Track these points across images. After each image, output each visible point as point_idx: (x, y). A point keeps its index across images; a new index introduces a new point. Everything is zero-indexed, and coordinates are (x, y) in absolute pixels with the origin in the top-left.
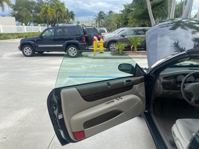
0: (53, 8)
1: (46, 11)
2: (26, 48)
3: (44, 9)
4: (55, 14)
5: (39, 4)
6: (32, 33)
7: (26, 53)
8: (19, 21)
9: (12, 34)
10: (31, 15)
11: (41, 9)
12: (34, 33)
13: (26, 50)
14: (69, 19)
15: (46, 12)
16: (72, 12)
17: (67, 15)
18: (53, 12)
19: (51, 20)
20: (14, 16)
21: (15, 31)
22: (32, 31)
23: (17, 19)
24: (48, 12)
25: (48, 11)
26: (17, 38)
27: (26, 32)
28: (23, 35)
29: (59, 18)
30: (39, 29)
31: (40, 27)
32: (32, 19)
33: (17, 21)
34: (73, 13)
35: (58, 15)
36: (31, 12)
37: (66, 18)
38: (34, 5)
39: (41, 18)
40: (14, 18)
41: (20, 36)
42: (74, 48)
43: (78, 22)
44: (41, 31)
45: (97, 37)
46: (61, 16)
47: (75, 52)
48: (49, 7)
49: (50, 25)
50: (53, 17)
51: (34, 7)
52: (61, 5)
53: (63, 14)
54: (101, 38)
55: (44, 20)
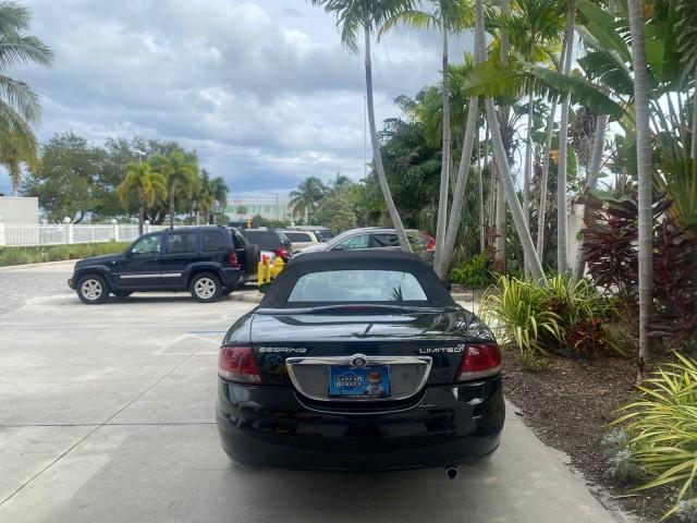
0: (159, 171)
2: (89, 282)
3: (131, 174)
4: (164, 188)
5: (118, 159)
6: (91, 244)
7: (86, 296)
8: (47, 208)
9: (32, 250)
10: (90, 190)
11: (122, 172)
12: (96, 244)
13: (87, 289)
14: (208, 201)
15: (138, 183)
16: (219, 180)
17: (203, 191)
18: (159, 184)
19: (150, 205)
20: (33, 193)
21: (35, 242)
22: (90, 238)
23: (42, 203)
24: (144, 183)
25: (146, 180)
26: (44, 261)
27: (71, 242)
28: (65, 251)
29: (175, 199)
30: (118, 233)
31: (117, 226)
32: (97, 203)
33: (42, 208)
34: (222, 184)
35: (173, 189)
36: (90, 181)
37: (200, 197)
38: (102, 160)
39: (122, 201)
40: (35, 200)
41: (55, 254)
42: (208, 280)
43: (242, 210)
44: (117, 240)
45: (278, 253)
46: (183, 192)
47: (211, 290)
48: (149, 168)
49: (147, 222)
50: (159, 197)
51: (100, 166)
52: (186, 160)
53: (191, 186)
54: (288, 255)
55: (130, 205)
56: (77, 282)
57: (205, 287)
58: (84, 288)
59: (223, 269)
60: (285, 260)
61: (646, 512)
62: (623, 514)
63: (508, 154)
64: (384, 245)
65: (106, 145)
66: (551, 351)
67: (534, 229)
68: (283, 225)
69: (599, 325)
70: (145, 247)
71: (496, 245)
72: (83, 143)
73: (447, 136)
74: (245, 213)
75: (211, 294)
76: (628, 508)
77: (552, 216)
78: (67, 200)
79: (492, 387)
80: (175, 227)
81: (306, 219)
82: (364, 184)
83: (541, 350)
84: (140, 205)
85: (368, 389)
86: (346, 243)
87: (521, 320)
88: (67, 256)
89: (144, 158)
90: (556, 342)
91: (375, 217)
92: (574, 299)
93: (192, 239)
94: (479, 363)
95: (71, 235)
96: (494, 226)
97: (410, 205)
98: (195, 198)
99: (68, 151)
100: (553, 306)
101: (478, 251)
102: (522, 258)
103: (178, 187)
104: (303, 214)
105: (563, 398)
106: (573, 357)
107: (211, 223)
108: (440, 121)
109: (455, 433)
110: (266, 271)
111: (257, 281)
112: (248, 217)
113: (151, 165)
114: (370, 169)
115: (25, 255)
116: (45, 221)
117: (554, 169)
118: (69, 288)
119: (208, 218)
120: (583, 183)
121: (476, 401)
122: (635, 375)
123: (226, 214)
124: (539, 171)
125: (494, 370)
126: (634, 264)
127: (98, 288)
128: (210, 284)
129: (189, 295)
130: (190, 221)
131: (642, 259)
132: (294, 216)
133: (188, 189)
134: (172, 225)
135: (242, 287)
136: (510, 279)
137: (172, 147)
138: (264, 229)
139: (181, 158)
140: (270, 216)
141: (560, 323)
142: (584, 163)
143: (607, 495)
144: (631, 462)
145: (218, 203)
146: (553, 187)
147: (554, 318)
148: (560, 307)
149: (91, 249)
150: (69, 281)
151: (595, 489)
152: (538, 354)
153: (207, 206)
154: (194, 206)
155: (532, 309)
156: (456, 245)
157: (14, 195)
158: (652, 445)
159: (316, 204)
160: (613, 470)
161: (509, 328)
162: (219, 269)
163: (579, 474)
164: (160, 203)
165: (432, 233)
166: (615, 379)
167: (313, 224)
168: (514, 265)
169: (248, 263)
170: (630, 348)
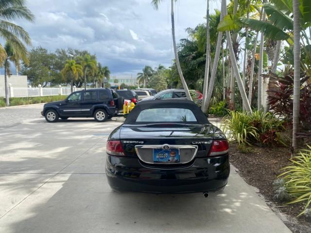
0: (79, 64)
1: (70, 67)
2: (50, 113)
3: (67, 65)
4: (82, 71)
5: (61, 58)
6: (50, 96)
7: (48, 119)
8: (31, 80)
9: (25, 99)
10: (49, 72)
11: (63, 64)
12: (52, 96)
14: (101, 77)
15: (70, 69)
16: (106, 68)
17: (99, 73)
18: (80, 70)
19: (77, 79)
20: (24, 74)
21: (26, 95)
22: (50, 94)
23: (29, 78)
24: (73, 69)
25: (73, 67)
26: (30, 104)
27: (42, 95)
28: (39, 99)
29: (87, 76)
30: (62, 91)
31: (61, 88)
32: (52, 78)
33: (29, 80)
34: (107, 70)
35: (86, 72)
36: (49, 68)
37: (98, 75)
38: (54, 59)
39: (63, 77)
40: (26, 77)
41: (35, 101)
42: (102, 112)
43: (116, 81)
44: (62, 95)
45: (132, 101)
46: (90, 73)
47: (103, 117)
48: (75, 62)
49: (75, 86)
50: (80, 75)
51: (54, 62)
52: (91, 59)
53: (94, 71)
54: (137, 101)
55: (67, 78)
56: (45, 113)
57: (100, 115)
58: (48, 115)
59: (108, 107)
60: (135, 104)
61: (291, 213)
62: (281, 214)
63: (236, 55)
64: (179, 97)
65: (56, 52)
66: (253, 144)
67: (247, 89)
68: (134, 88)
69: (274, 133)
70: (74, 97)
71: (230, 97)
72: (46, 51)
73: (208, 47)
74: (118, 82)
75: (103, 118)
76: (283, 211)
77: (256, 84)
78: (39, 77)
79: (225, 159)
80: (87, 89)
81: (145, 85)
82: (171, 69)
83: (249, 144)
84: (71, 79)
85: (170, 159)
86: (162, 96)
87: (240, 130)
88: (40, 101)
89: (73, 58)
90: (255, 140)
91: (176, 84)
92: (264, 121)
93: (94, 94)
94: (219, 148)
95: (42, 92)
96: (229, 88)
97: (192, 79)
98: (95, 75)
99: (39, 55)
100: (254, 124)
101: (222, 99)
102: (242, 102)
103: (88, 71)
104: (143, 83)
105: (257, 164)
106: (263, 147)
107: (103, 87)
108: (205, 40)
109: (207, 178)
110: (127, 109)
111: (123, 113)
112: (119, 84)
113: (76, 61)
114: (174, 62)
115: (22, 101)
116: (30, 86)
117: (257, 62)
118: (41, 116)
119: (101, 85)
120: (270, 68)
121: (217, 165)
122: (290, 155)
123: (109, 83)
124: (250, 63)
125: (225, 152)
126: (291, 106)
127: (54, 115)
128: (103, 114)
129: (93, 119)
130: (94, 86)
131: (295, 103)
132: (140, 83)
133: (93, 72)
134: (85, 88)
135: (116, 115)
136: (235, 112)
137: (85, 53)
138: (126, 89)
139: (89, 58)
140: (128, 84)
141: (257, 132)
142: (271, 59)
143: (274, 206)
144: (285, 192)
145: (105, 78)
146: (256, 70)
147: (254, 129)
148: (257, 124)
149: (50, 98)
150: (42, 112)
151: (269, 203)
152: (247, 145)
153: (101, 79)
154: (95, 79)
155: (245, 125)
156: (212, 97)
157: (16, 75)
158: (296, 185)
159: (149, 79)
160: (277, 196)
161: (234, 134)
162: (106, 107)
163: (262, 197)
164: (80, 78)
165: (201, 91)
166: (281, 157)
167: (148, 87)
168: (238, 106)
169: (119, 105)
170: (289, 143)
